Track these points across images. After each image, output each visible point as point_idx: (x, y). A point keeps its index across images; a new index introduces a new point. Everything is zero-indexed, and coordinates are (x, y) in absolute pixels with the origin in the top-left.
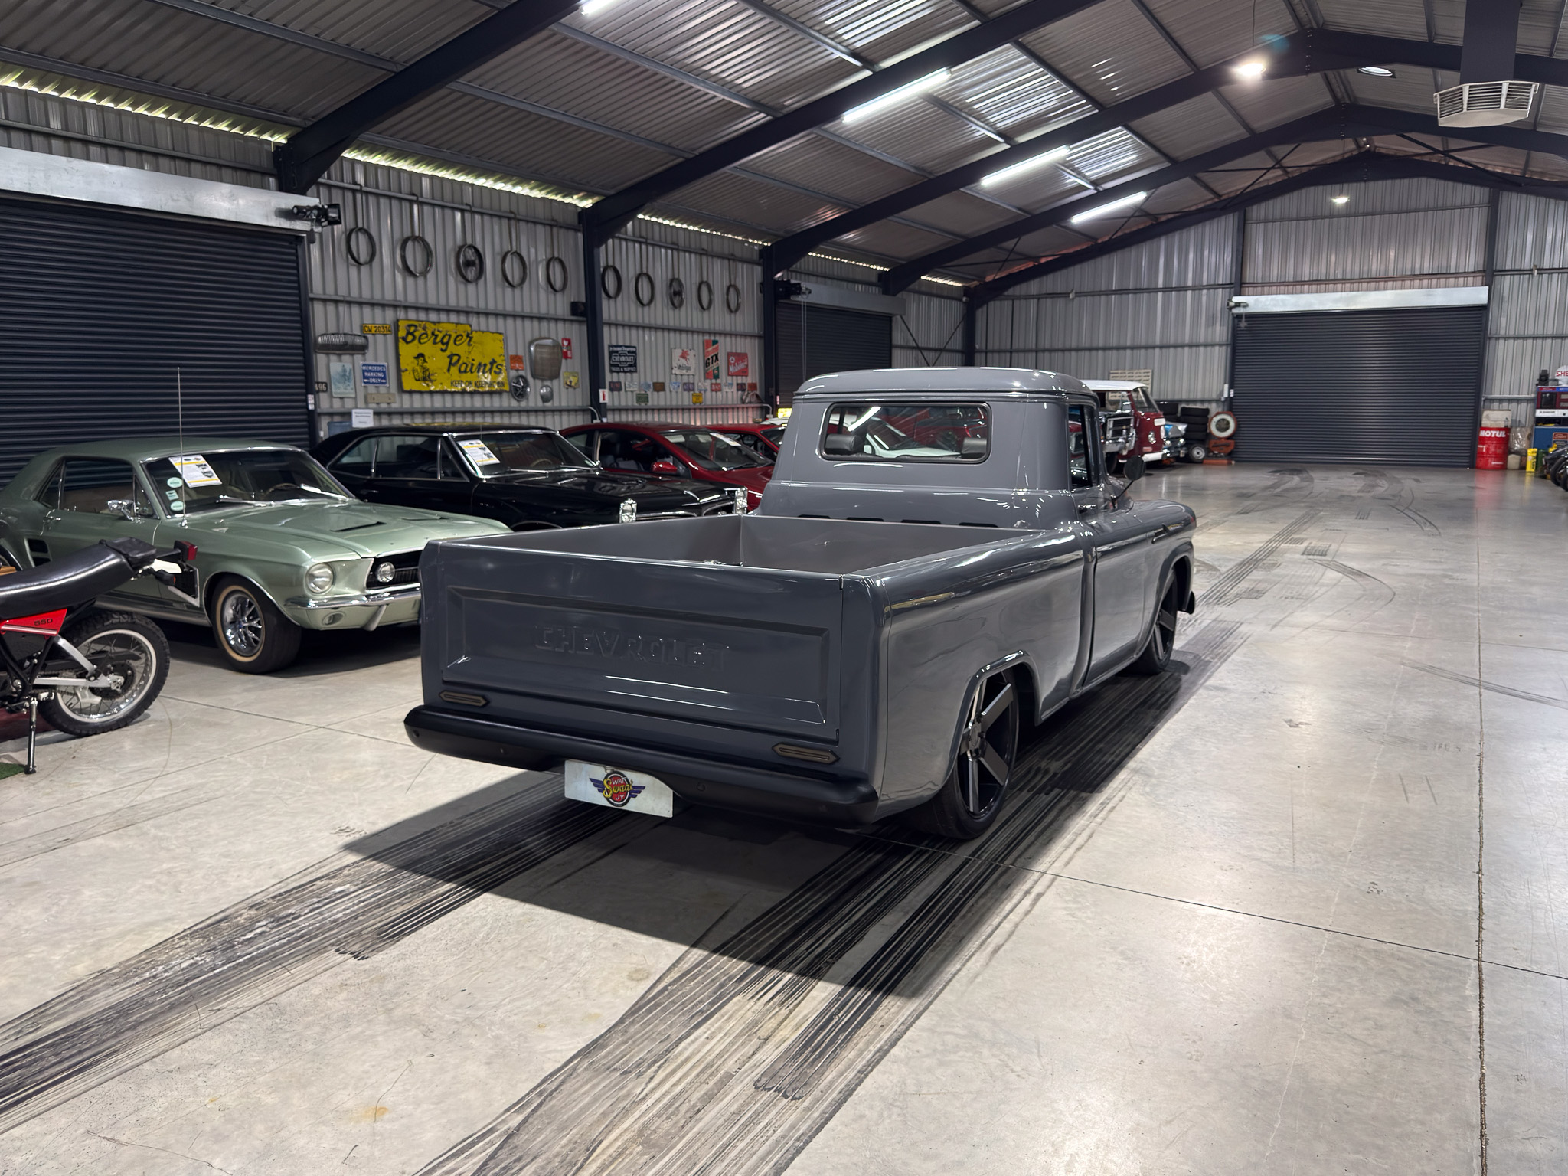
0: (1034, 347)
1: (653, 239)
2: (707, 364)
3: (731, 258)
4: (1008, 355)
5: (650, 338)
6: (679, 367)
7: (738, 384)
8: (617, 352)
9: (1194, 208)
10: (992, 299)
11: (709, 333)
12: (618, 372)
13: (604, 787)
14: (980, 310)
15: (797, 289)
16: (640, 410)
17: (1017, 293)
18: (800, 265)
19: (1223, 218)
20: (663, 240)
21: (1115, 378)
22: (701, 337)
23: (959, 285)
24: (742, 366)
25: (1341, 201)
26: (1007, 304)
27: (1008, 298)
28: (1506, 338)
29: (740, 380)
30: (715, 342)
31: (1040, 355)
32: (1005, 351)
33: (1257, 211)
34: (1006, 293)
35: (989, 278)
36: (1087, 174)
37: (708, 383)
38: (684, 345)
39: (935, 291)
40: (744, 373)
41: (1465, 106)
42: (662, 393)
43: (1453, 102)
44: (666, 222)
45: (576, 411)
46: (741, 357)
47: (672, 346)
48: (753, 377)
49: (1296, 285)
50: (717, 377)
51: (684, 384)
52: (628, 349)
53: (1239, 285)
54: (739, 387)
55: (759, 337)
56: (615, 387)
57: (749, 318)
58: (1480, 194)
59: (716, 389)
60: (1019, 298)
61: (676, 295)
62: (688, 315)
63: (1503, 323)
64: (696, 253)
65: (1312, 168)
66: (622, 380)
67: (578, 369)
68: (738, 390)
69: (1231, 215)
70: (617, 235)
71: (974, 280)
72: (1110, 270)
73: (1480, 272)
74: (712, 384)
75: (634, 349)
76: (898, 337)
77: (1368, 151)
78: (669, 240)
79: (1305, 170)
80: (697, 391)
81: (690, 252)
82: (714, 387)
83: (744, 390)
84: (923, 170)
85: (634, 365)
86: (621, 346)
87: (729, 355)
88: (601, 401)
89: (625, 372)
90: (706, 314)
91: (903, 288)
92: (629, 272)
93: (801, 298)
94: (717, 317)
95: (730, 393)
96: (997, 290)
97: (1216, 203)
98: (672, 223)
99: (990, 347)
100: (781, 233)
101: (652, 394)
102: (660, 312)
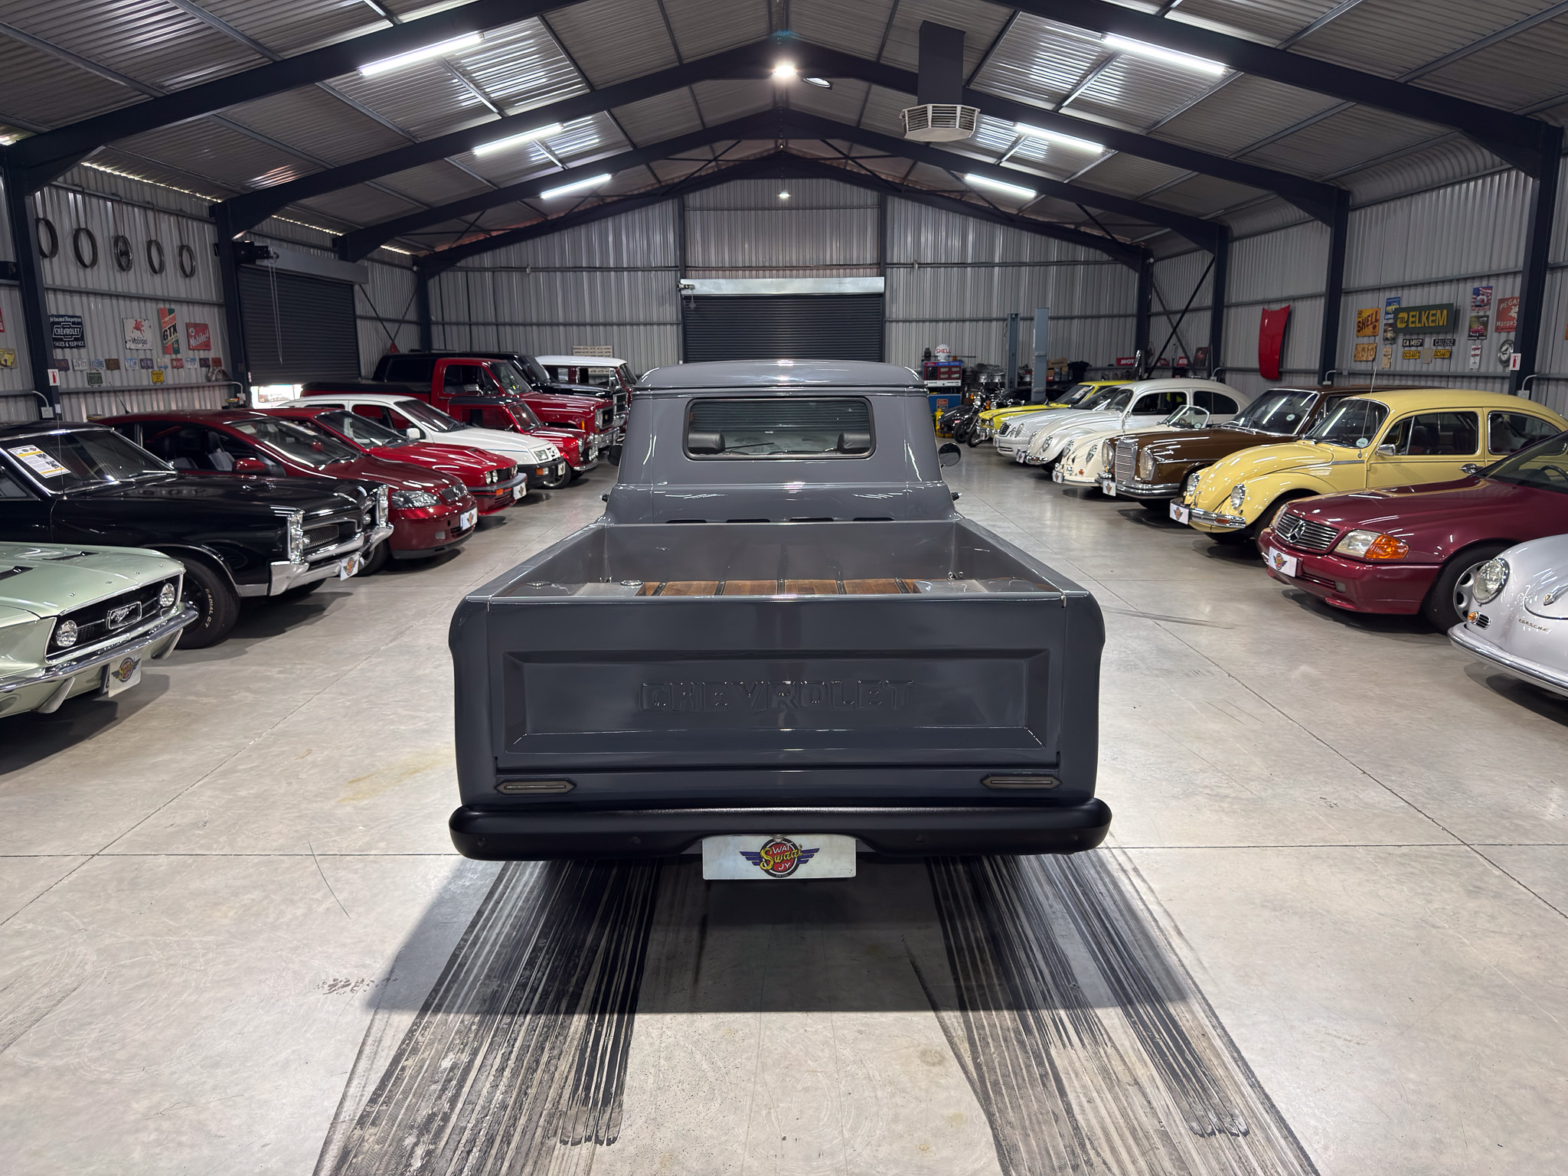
0: (494, 321)
1: (89, 188)
2: (164, 337)
3: (179, 214)
4: (467, 328)
5: (96, 306)
6: (134, 341)
7: (200, 359)
8: (59, 323)
9: (635, 192)
10: (444, 270)
11: (164, 301)
12: (62, 348)
13: (761, 858)
14: (432, 280)
15: (264, 253)
16: (93, 393)
17: (470, 264)
18: (265, 226)
19: (664, 203)
20: (100, 189)
21: (579, 354)
22: (154, 305)
23: (408, 253)
24: (202, 338)
25: (784, 196)
26: (460, 275)
27: (461, 269)
28: (897, 321)
29: (203, 354)
30: (171, 311)
31: (501, 328)
32: (464, 324)
33: (694, 199)
34: (459, 264)
35: (439, 249)
36: (556, 152)
37: (167, 360)
38: (137, 316)
39: (387, 259)
40: (206, 346)
41: (930, 123)
42: (116, 372)
43: (919, 120)
44: (102, 169)
45: (15, 396)
46: (202, 328)
47: (123, 316)
48: (216, 351)
49: (732, 270)
50: (177, 352)
51: (141, 360)
52: (72, 320)
53: (684, 269)
54: (203, 362)
55: (219, 305)
56: (64, 367)
57: (205, 284)
58: (870, 196)
59: (178, 365)
60: (474, 270)
61: (123, 258)
62: (138, 279)
63: (896, 309)
64: (139, 207)
65: (737, 163)
66: (68, 357)
67: (12, 344)
68: (201, 366)
69: (671, 201)
70: (54, 183)
71: (423, 249)
72: (563, 246)
73: (875, 264)
74: (172, 360)
75: (80, 320)
76: (361, 308)
77: (782, 151)
78: (107, 190)
79: (731, 164)
80: (156, 369)
81: (134, 206)
82: (174, 362)
83: (209, 366)
84: (408, 133)
85: (82, 338)
86: (62, 316)
87: (188, 326)
88: (52, 383)
89: (70, 347)
90: (157, 278)
91: (363, 256)
92: (65, 228)
93: (266, 263)
94: (172, 283)
95: (193, 372)
96: (449, 260)
97: (657, 189)
98: (109, 170)
99: (447, 319)
100: (238, 189)
101: (105, 374)
102: (103, 276)
